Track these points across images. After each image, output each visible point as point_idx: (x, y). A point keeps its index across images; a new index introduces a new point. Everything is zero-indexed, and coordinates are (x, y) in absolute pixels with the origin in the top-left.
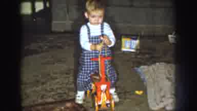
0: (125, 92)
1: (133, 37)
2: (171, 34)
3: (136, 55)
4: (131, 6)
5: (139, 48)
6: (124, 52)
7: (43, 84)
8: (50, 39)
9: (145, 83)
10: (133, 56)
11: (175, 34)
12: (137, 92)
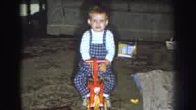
0: (121, 100)
1: (129, 42)
2: (169, 40)
3: (133, 61)
4: (129, 11)
5: (135, 53)
6: (120, 57)
7: (35, 89)
8: (46, 42)
9: (141, 90)
10: (130, 63)
11: (173, 40)
12: (133, 101)
